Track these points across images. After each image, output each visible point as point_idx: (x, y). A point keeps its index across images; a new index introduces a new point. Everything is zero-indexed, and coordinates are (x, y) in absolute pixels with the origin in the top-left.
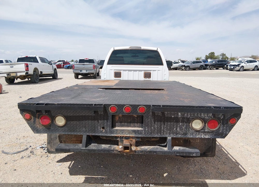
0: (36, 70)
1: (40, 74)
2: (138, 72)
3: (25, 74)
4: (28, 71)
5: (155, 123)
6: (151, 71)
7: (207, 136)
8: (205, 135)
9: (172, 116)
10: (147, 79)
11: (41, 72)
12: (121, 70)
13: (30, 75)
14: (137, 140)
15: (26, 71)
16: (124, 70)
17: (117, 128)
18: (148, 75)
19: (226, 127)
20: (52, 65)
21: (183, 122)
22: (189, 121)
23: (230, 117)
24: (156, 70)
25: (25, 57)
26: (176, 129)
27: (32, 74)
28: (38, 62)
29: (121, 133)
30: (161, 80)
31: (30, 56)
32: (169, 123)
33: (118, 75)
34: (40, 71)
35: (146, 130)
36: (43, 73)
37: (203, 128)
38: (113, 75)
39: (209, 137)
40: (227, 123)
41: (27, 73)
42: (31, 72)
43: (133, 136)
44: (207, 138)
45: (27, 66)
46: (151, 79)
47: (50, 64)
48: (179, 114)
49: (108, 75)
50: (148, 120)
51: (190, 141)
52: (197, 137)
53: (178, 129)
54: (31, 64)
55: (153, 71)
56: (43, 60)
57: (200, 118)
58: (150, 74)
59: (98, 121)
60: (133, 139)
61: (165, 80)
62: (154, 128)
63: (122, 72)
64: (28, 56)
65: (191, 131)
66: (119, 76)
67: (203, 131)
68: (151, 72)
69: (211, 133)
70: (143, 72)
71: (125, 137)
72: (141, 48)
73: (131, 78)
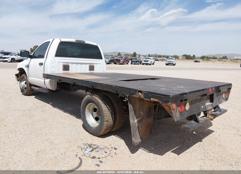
2: (84, 65)
12: (69, 63)
16: (72, 63)
29: (208, 108)
35: (214, 102)
43: (212, 108)
46: (94, 72)
49: (56, 68)
53: (220, 99)
58: (93, 67)
59: (201, 102)
66: (68, 69)
68: (95, 65)
70: (88, 65)
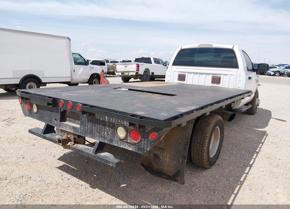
0: (147, 71)
1: (151, 74)
2: (204, 75)
3: (135, 74)
4: (139, 71)
5: (88, 123)
6: (221, 74)
7: (131, 148)
8: (129, 147)
9: (101, 118)
10: (216, 85)
11: (153, 73)
12: (186, 72)
13: (141, 75)
14: (75, 137)
15: (137, 71)
16: (189, 73)
17: (67, 123)
18: (216, 80)
19: (147, 142)
20: (166, 66)
21: (109, 126)
22: (114, 127)
23: (150, 131)
24: (227, 75)
25: (141, 57)
26: (104, 133)
27: (143, 74)
28: (151, 63)
29: (65, 127)
30: (234, 88)
31: (146, 57)
32: (99, 126)
33: (182, 77)
34: (151, 72)
35: (82, 128)
36: (155, 74)
37: (126, 138)
38: (177, 77)
39: (132, 150)
40: (148, 137)
41: (137, 73)
42: (141, 72)
43: (72, 132)
44: (130, 150)
45: (138, 66)
46: (220, 85)
47: (165, 65)
48: (106, 117)
49: (172, 77)
50: (83, 119)
51: (159, 157)
52: (121, 147)
53: (106, 133)
54: (143, 65)
55: (224, 75)
56: (157, 61)
57: (123, 125)
58: (219, 79)
59: (53, 113)
60: (72, 135)
61: (239, 88)
62: (88, 128)
63: (186, 74)
64: (144, 57)
65: (116, 138)
66: (183, 79)
67: (126, 141)
68: (222, 76)
69: (134, 146)
70: (210, 76)
71: (67, 131)
72: (212, 46)
73: (196, 83)
